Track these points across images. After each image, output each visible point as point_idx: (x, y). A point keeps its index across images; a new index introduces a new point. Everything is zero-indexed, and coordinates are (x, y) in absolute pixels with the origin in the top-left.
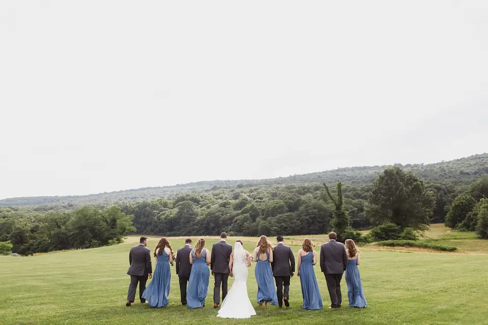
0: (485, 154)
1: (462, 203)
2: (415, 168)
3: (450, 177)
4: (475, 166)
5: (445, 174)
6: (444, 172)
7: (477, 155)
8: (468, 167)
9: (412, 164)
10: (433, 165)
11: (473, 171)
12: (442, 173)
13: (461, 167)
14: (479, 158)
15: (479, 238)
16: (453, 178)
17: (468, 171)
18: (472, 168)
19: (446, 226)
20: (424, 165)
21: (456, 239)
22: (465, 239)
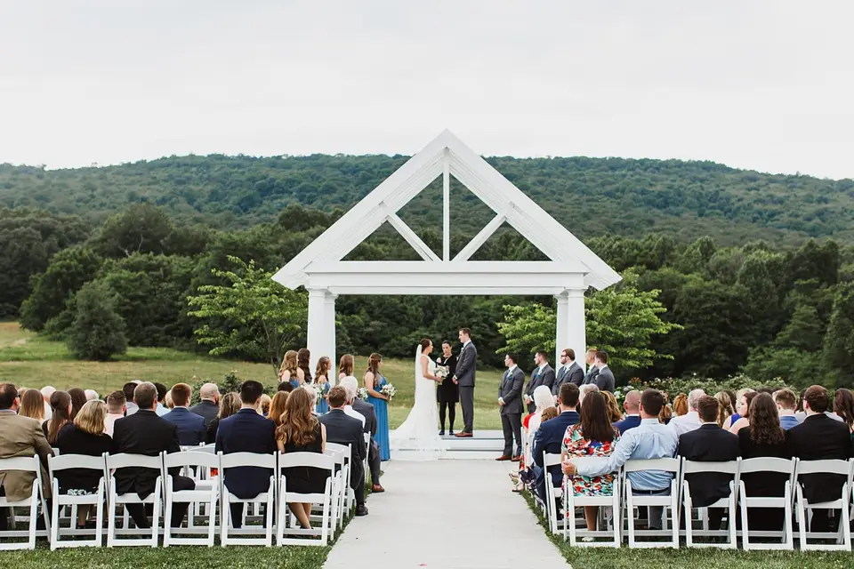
0: (192, 156)
1: (68, 267)
2: (22, 176)
3: (102, 205)
4: (166, 184)
5: (93, 197)
6: (90, 192)
7: (174, 157)
8: (149, 184)
9: (16, 164)
10: (70, 173)
11: (160, 196)
12: (86, 195)
13: (133, 183)
14: (179, 166)
15: (78, 357)
16: (109, 208)
17: (146, 194)
18: (157, 187)
19: (24, 327)
20: (46, 169)
21: (18, 359)
22: (40, 359)
